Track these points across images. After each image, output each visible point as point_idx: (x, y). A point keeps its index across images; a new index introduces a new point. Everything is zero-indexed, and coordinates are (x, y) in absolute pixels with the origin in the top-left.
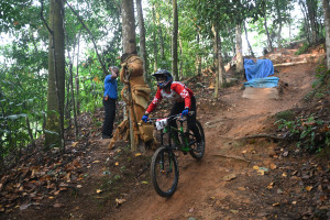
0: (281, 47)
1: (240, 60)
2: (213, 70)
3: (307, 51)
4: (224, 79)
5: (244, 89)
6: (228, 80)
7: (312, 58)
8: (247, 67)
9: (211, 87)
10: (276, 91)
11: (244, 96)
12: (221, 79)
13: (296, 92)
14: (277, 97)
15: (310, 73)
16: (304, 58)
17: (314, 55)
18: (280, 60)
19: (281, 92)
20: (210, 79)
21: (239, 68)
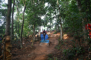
0: (50, 31)
1: (40, 34)
2: (32, 36)
3: (56, 33)
4: (35, 39)
5: (40, 43)
6: (36, 40)
7: (57, 35)
8: (41, 36)
9: (31, 41)
10: (48, 44)
11: (40, 45)
12: (34, 39)
13: (53, 45)
14: (48, 46)
15: (57, 39)
16: (55, 35)
17: (58, 35)
18: (50, 35)
19: (49, 45)
20: (31, 38)
21: (39, 36)
